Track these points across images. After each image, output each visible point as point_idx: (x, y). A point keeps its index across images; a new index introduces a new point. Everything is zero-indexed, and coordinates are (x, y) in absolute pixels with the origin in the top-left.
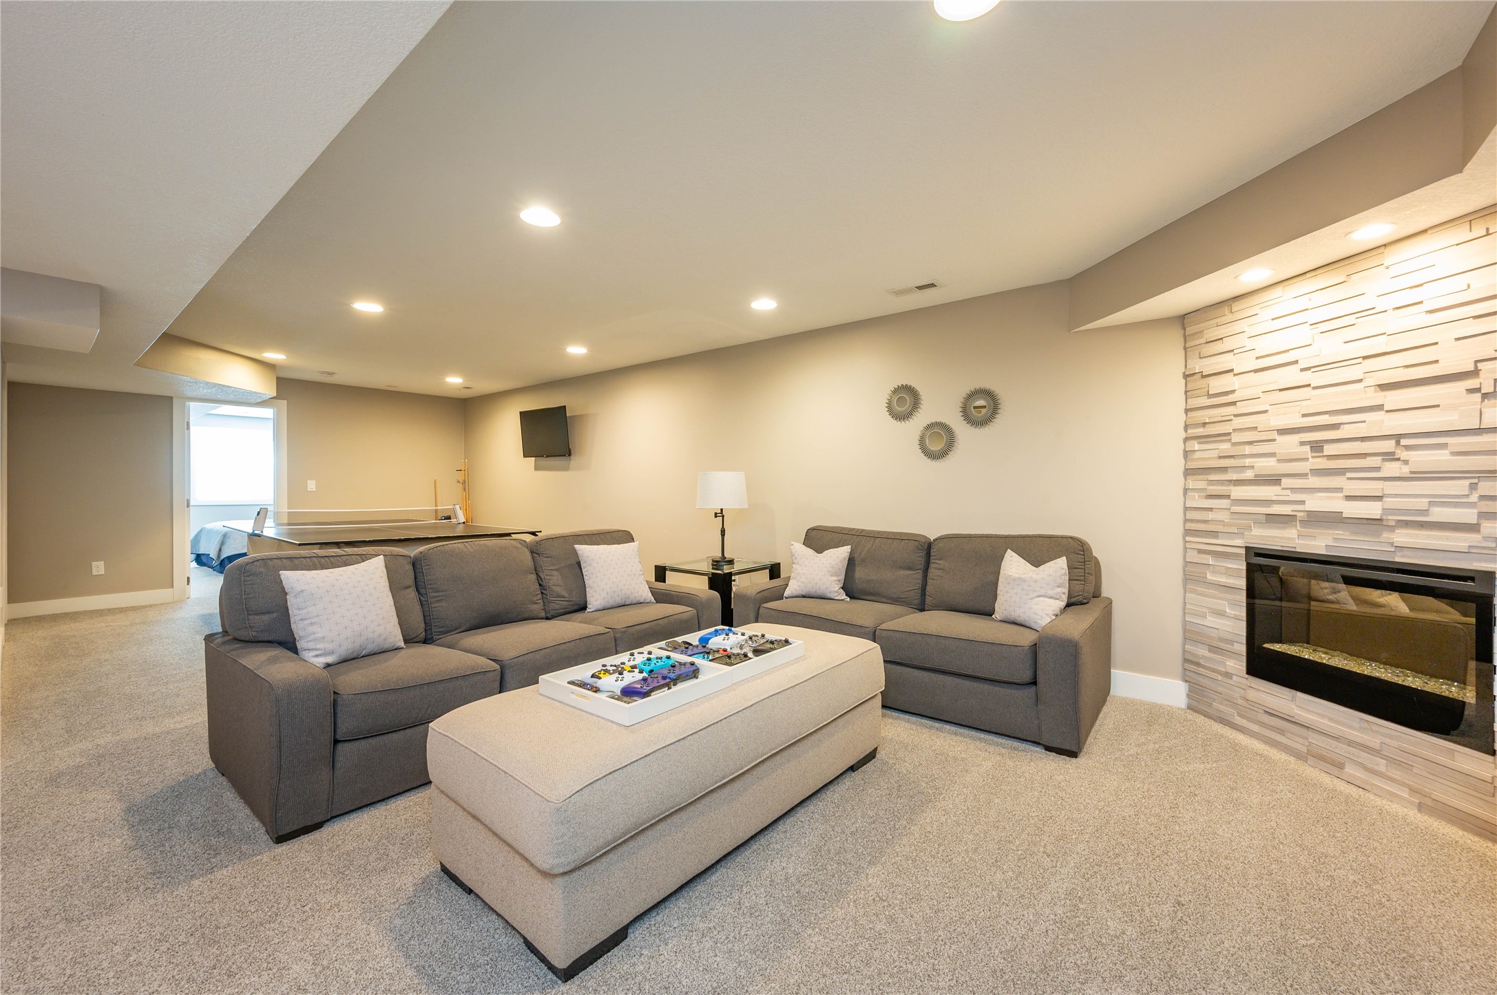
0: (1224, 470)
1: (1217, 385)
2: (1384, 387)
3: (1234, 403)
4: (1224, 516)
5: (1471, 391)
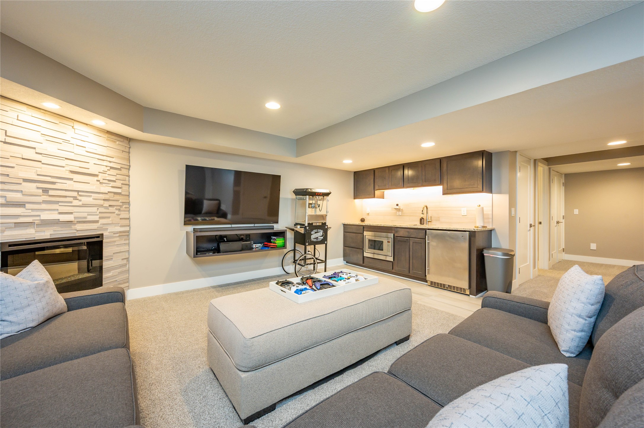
2: (72, 172)
5: (98, 181)
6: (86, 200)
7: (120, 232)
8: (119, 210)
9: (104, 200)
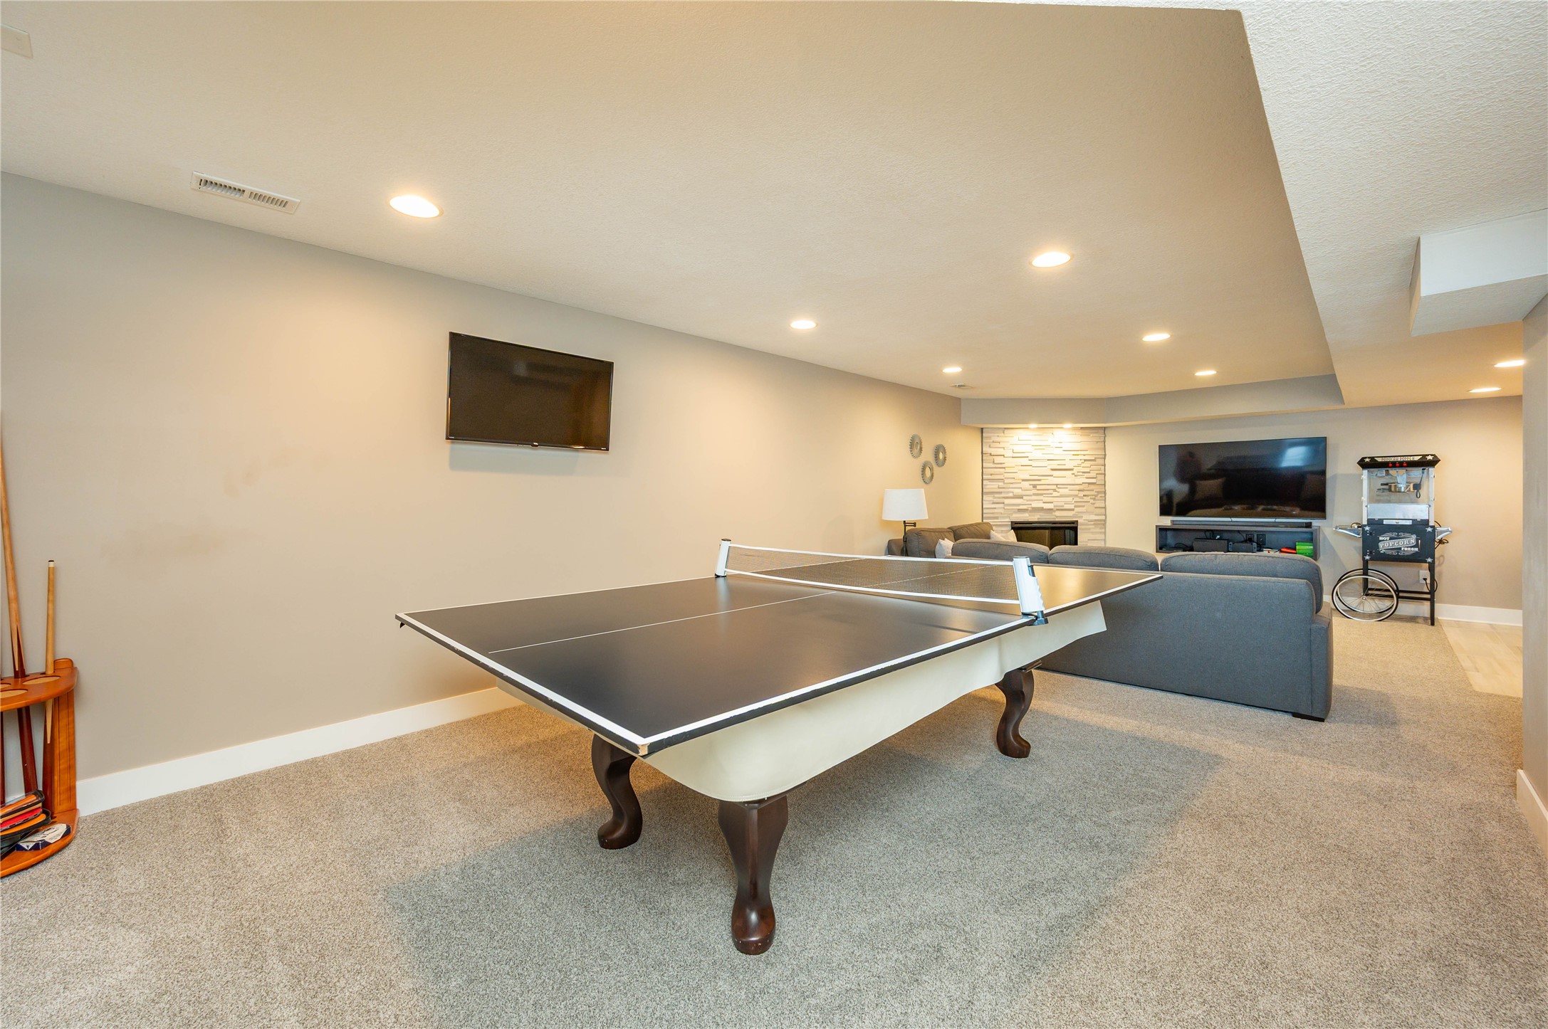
0: (1001, 493)
1: (998, 460)
2: (1052, 470)
3: (1004, 468)
4: (1002, 511)
5: (1073, 474)
6: (1063, 491)
7: (1096, 520)
8: (1094, 499)
9: (1079, 490)
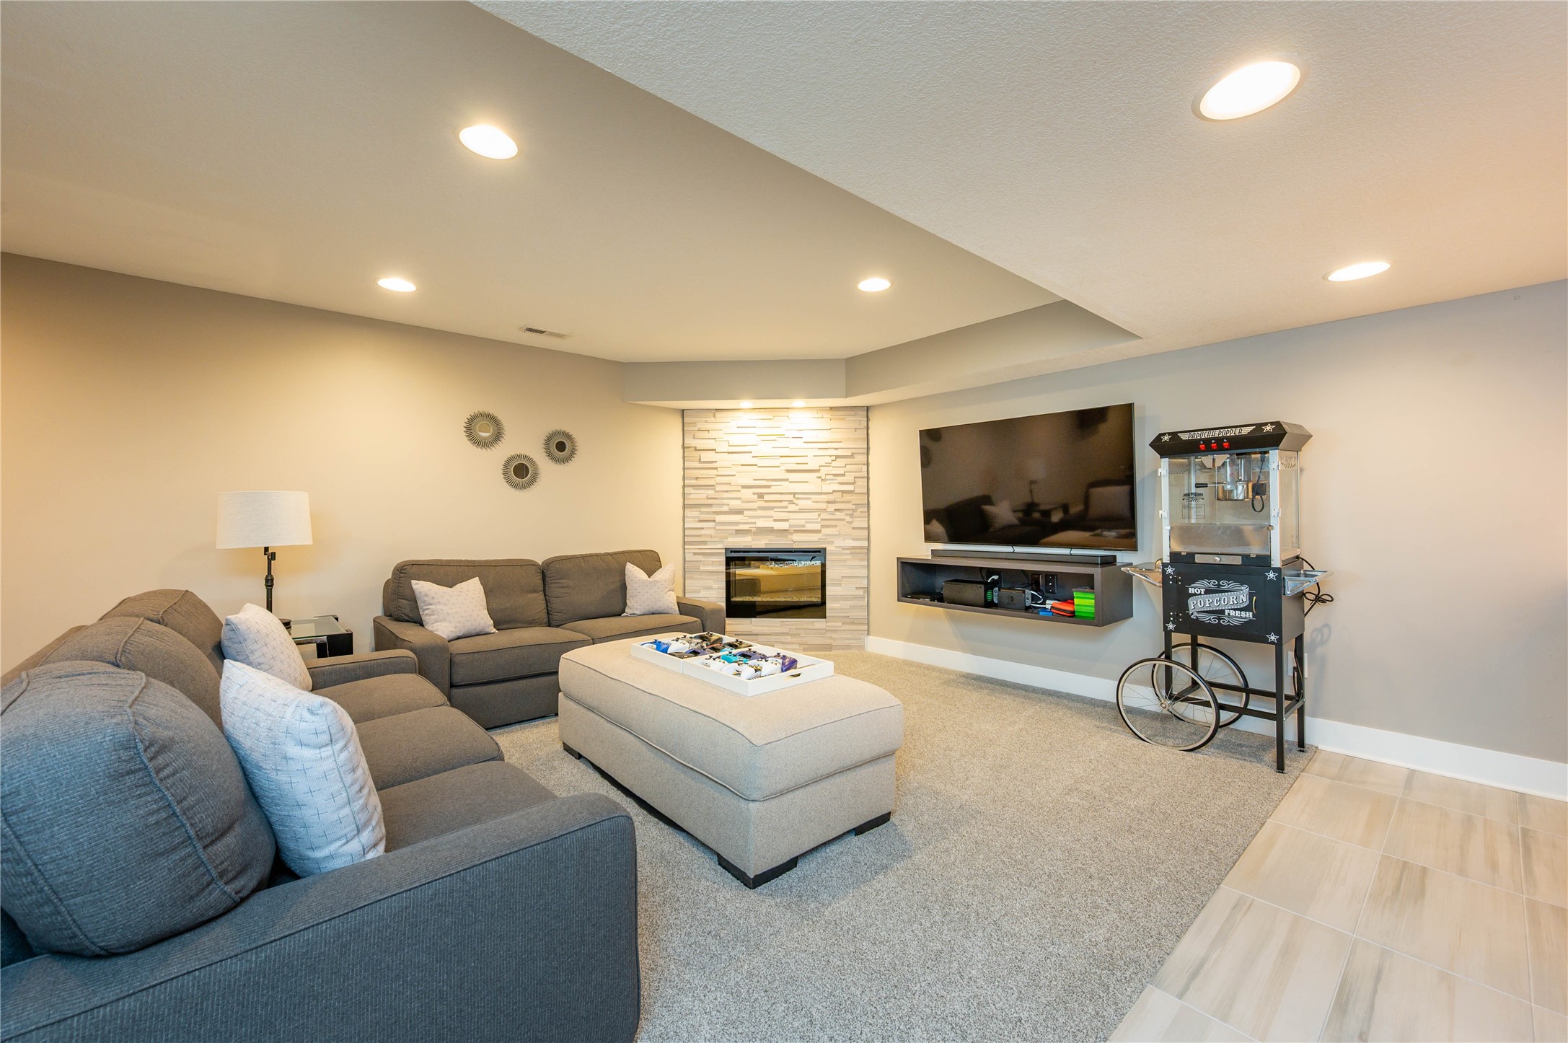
0: (711, 505)
1: (706, 456)
2: (788, 471)
3: (716, 468)
4: (712, 532)
5: (818, 477)
6: (803, 504)
7: (853, 548)
8: (851, 516)
9: (828, 502)
